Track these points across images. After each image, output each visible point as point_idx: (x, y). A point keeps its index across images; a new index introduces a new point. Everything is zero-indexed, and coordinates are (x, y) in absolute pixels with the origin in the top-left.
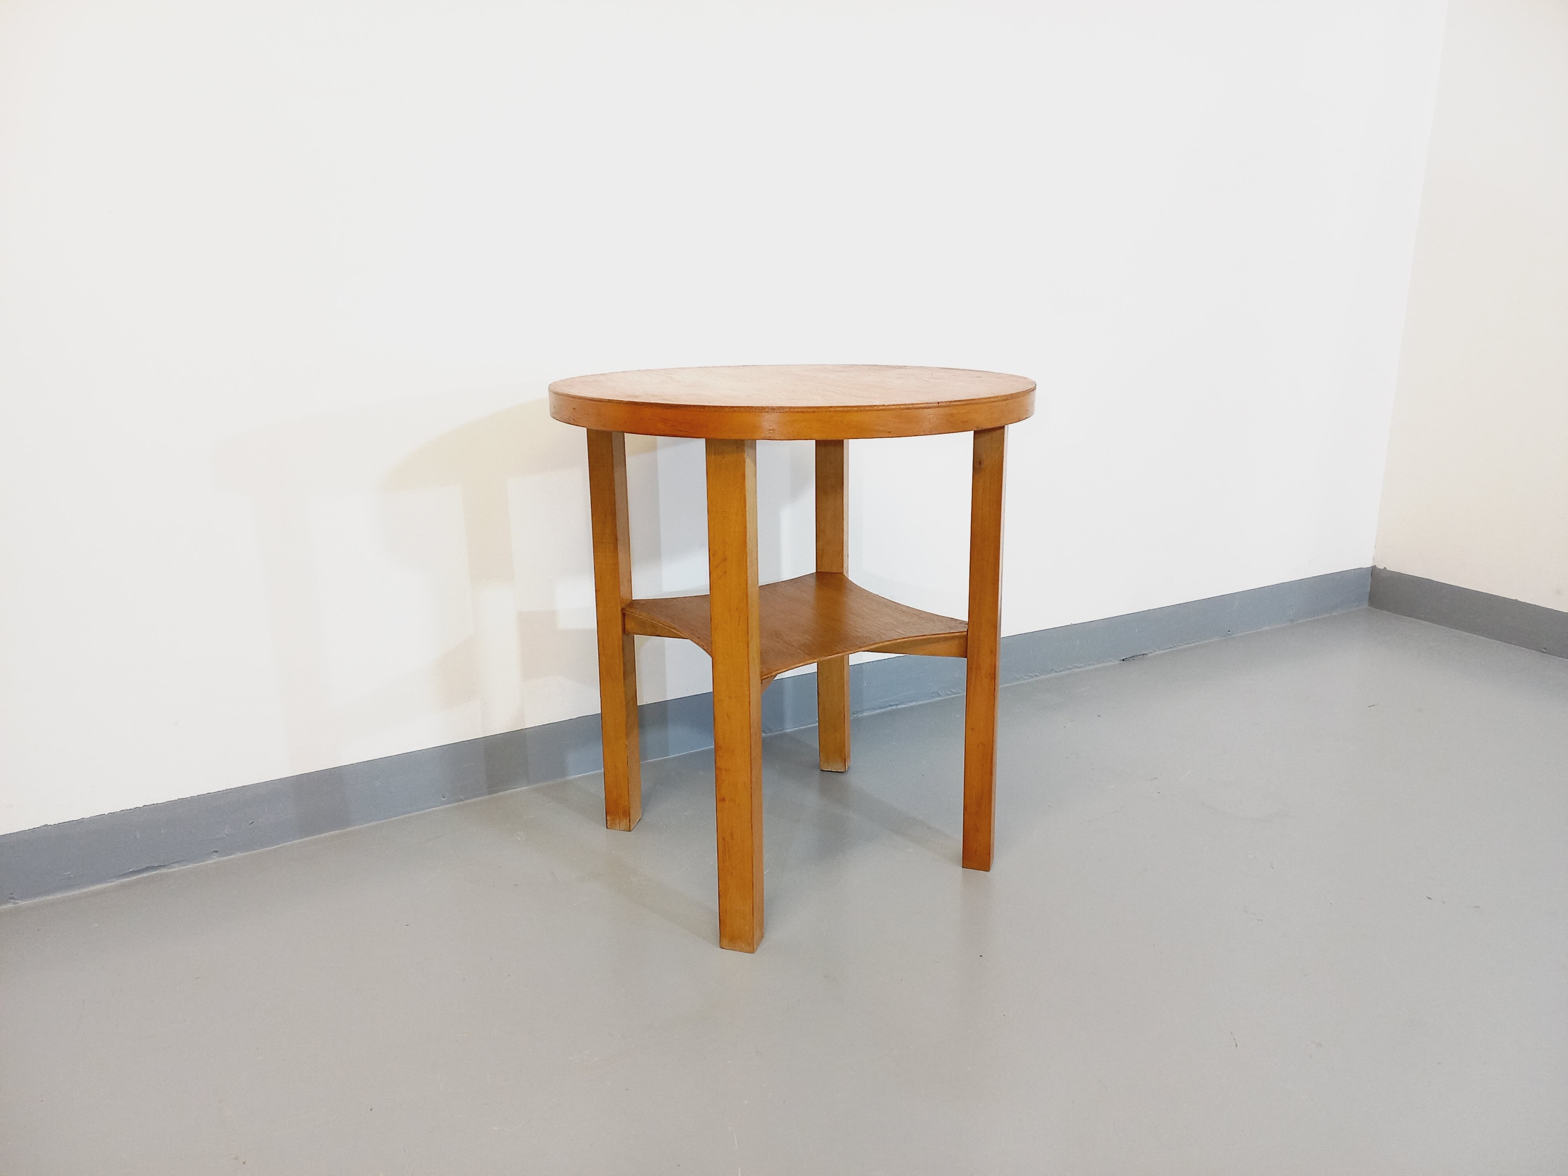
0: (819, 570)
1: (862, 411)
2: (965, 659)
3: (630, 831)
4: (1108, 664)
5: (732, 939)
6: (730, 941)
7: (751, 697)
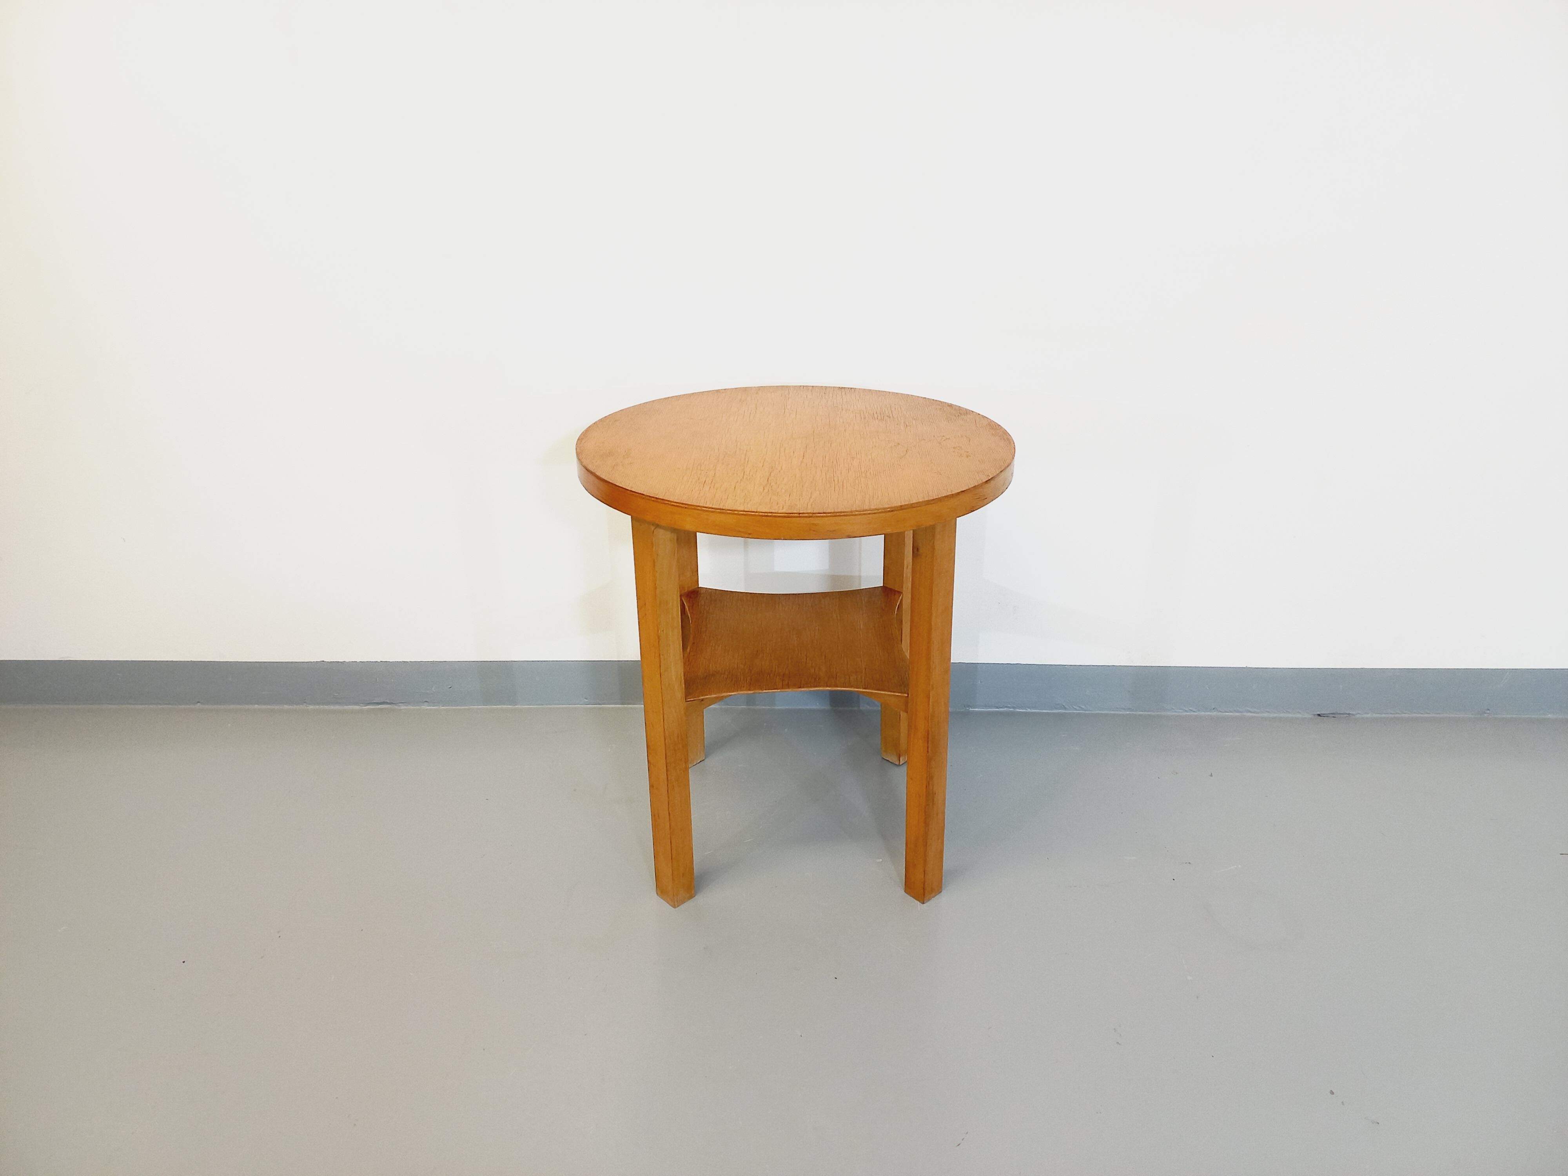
4: (1295, 715)
5: (661, 890)
6: (662, 892)
7: (665, 716)
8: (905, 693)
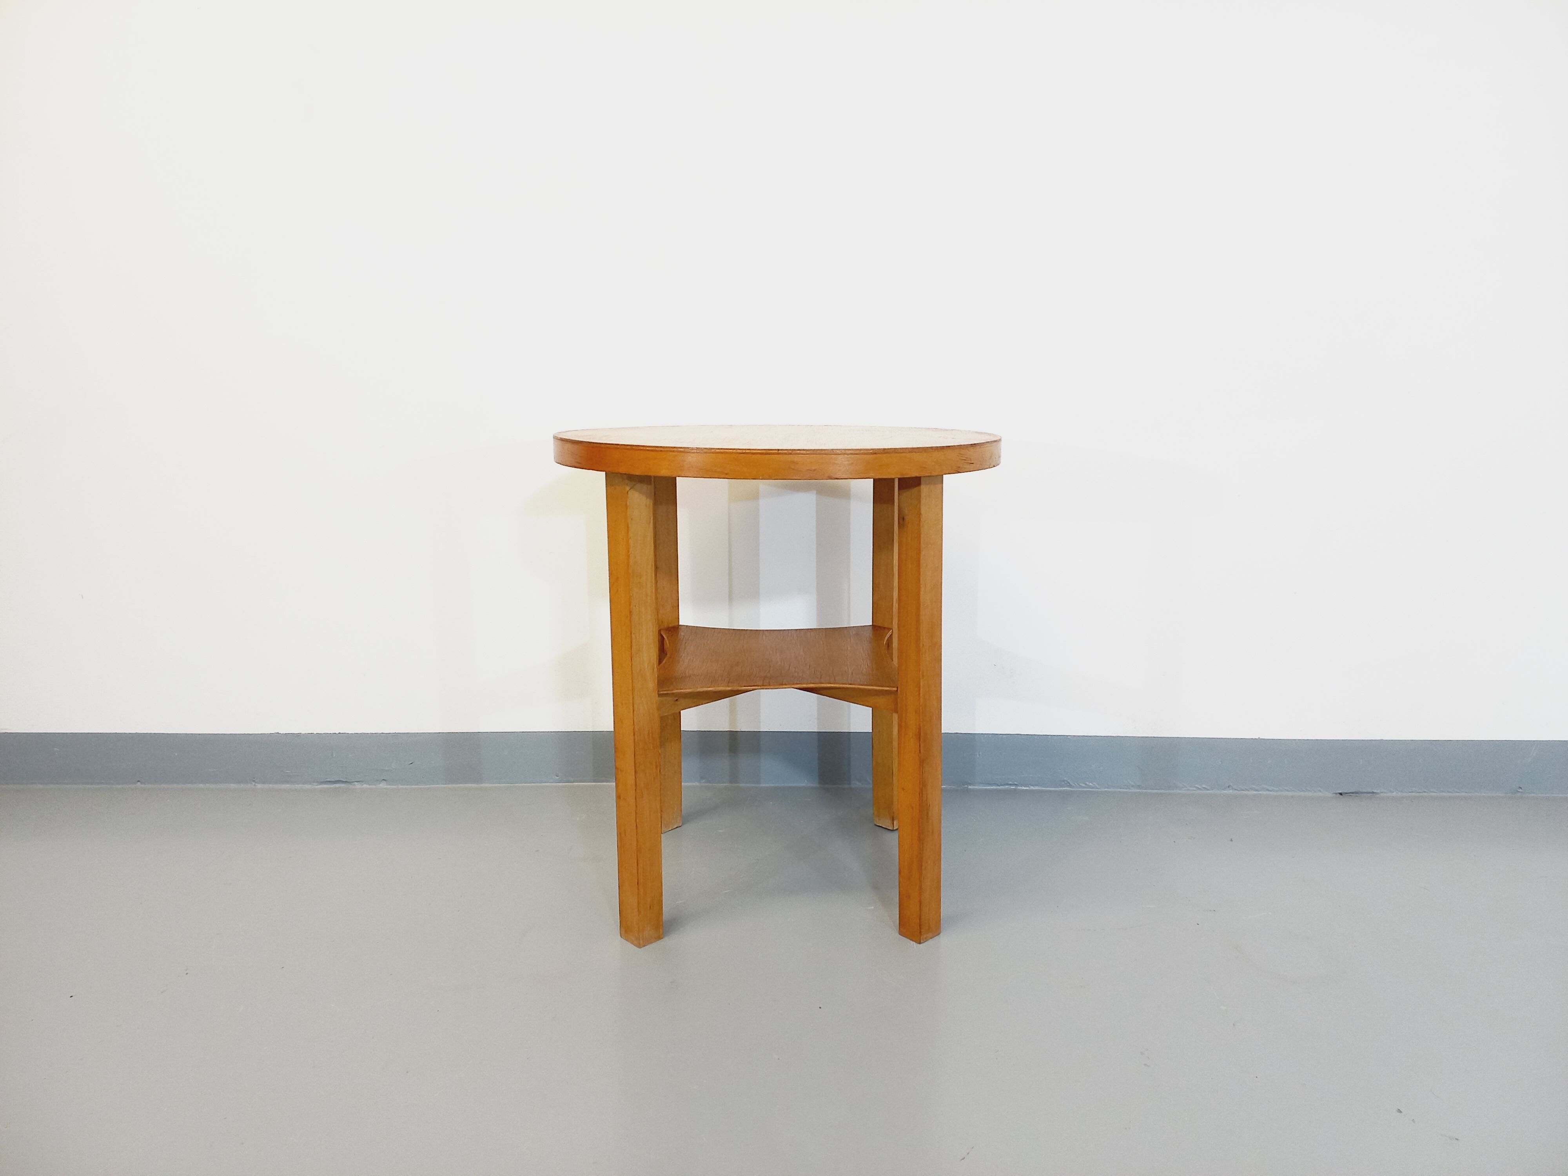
5: (626, 929)
6: (626, 931)
7: (635, 706)
8: (894, 687)
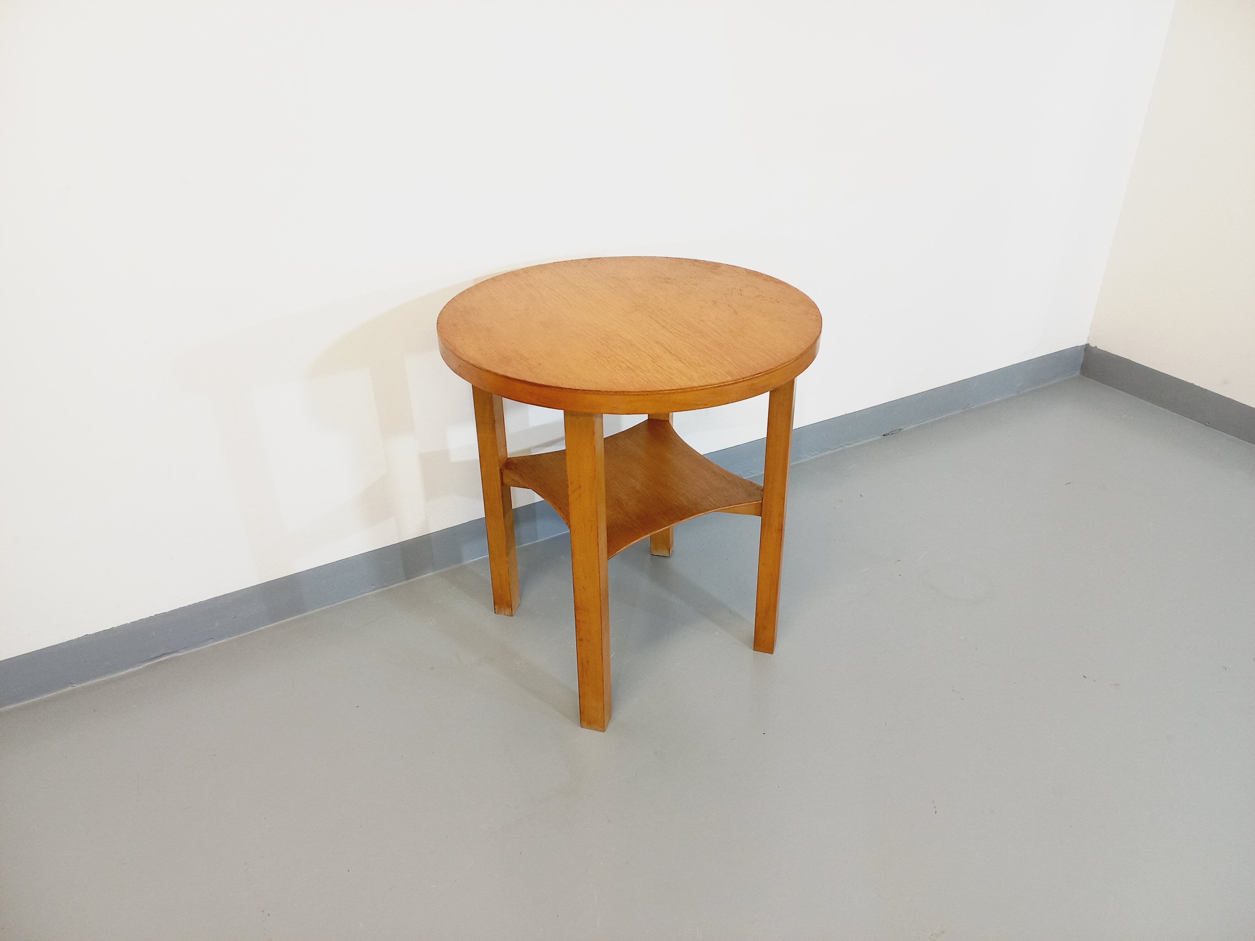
0: (650, 418)
1: (684, 392)
2: (759, 517)
3: (512, 616)
4: (872, 440)
6: (588, 723)
7: (600, 577)
8: (759, 500)
